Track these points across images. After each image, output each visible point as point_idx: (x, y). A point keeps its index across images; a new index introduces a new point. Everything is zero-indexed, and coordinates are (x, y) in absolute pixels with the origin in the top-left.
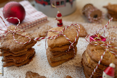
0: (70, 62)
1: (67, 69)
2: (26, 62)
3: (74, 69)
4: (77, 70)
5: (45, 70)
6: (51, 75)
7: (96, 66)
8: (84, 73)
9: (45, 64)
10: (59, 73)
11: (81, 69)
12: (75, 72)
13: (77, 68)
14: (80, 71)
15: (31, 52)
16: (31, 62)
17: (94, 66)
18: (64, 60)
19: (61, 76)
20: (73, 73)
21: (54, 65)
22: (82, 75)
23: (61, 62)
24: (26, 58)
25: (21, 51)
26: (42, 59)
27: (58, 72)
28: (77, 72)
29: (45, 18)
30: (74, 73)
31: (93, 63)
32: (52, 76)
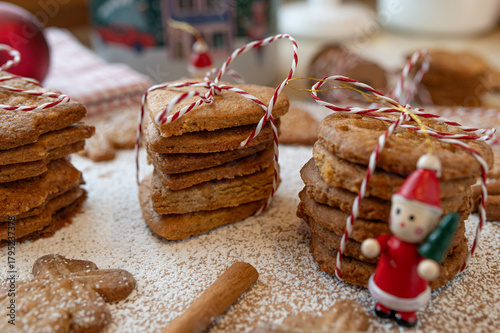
0: (250, 223)
1: (233, 246)
2: (38, 221)
3: (267, 245)
4: (281, 250)
5: (128, 255)
6: (157, 271)
7: (359, 185)
8: (311, 257)
9: (131, 236)
10: (196, 263)
11: (300, 246)
12: (271, 256)
13: (281, 243)
14: (293, 251)
15: (65, 174)
16: (63, 230)
17: (354, 189)
18: (222, 209)
19: (206, 272)
20: (260, 258)
21: (174, 231)
22: (303, 266)
23: (204, 220)
24: (39, 199)
25: (19, 153)
26: (117, 220)
27: (191, 258)
28: (279, 256)
29: (141, 88)
30: (264, 261)
31: (346, 175)
32: (163, 272)
